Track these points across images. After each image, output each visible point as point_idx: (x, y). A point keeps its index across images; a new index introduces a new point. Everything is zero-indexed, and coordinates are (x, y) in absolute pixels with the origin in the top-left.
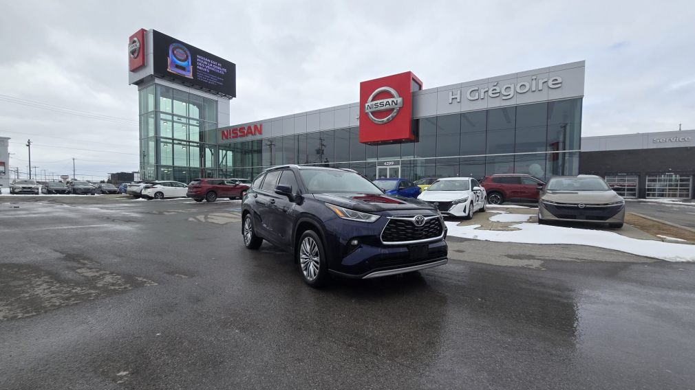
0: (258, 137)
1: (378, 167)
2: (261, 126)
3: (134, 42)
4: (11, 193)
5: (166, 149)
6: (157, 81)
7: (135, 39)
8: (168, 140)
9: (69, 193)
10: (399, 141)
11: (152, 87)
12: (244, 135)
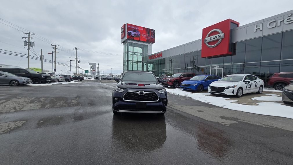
0: (161, 58)
1: (211, 69)
2: (162, 53)
3: (122, 29)
4: (94, 79)
5: (130, 64)
6: (128, 41)
7: (123, 28)
8: (131, 61)
9: (106, 79)
10: (223, 56)
11: (127, 43)
12: (156, 58)
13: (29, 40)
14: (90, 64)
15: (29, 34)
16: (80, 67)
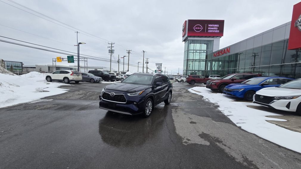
0: (228, 54)
2: (230, 48)
8: (191, 60)
11: (187, 42)
12: (223, 54)
13: (111, 49)
14: (157, 64)
15: (112, 44)
16: (148, 67)
